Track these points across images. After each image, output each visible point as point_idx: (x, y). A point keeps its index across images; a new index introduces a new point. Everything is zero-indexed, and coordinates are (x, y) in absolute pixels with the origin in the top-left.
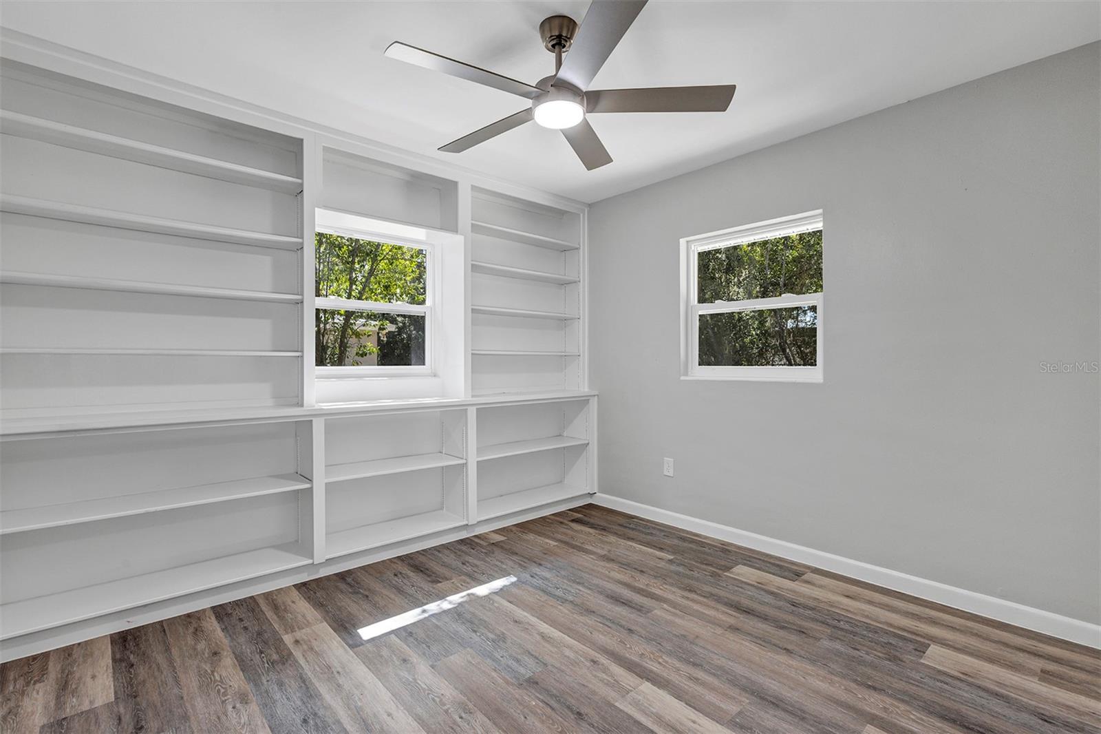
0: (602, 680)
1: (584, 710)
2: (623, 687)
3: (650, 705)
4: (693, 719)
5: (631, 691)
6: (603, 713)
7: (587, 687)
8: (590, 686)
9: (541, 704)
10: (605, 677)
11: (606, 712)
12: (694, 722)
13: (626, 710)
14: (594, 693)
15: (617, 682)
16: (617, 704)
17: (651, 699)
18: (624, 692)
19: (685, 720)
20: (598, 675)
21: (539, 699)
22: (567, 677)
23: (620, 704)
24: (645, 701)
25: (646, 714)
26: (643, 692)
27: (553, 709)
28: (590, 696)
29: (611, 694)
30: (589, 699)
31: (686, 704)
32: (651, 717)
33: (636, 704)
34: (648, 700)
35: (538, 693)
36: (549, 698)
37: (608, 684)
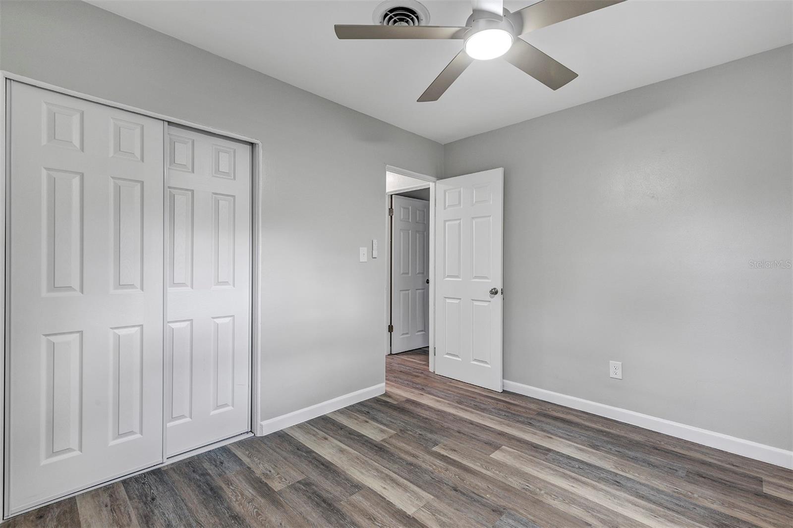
0: (445, 515)
1: (454, 493)
2: (429, 509)
3: (410, 497)
4: (384, 490)
5: (422, 507)
6: (441, 491)
7: (455, 509)
8: (453, 510)
9: (484, 496)
10: (442, 518)
11: (439, 492)
12: (385, 488)
13: (427, 494)
14: (449, 505)
15: (433, 514)
16: (432, 497)
17: (409, 502)
18: (428, 506)
19: (389, 489)
20: (449, 520)
21: (486, 499)
22: (472, 516)
23: (430, 498)
24: (413, 500)
25: (413, 491)
26: (413, 506)
27: (473, 492)
28: (452, 502)
29: (437, 504)
30: (451, 500)
31: (385, 499)
32: (410, 490)
33: (419, 498)
34: (411, 501)
35: (488, 503)
36: (480, 500)
37: (440, 512)
